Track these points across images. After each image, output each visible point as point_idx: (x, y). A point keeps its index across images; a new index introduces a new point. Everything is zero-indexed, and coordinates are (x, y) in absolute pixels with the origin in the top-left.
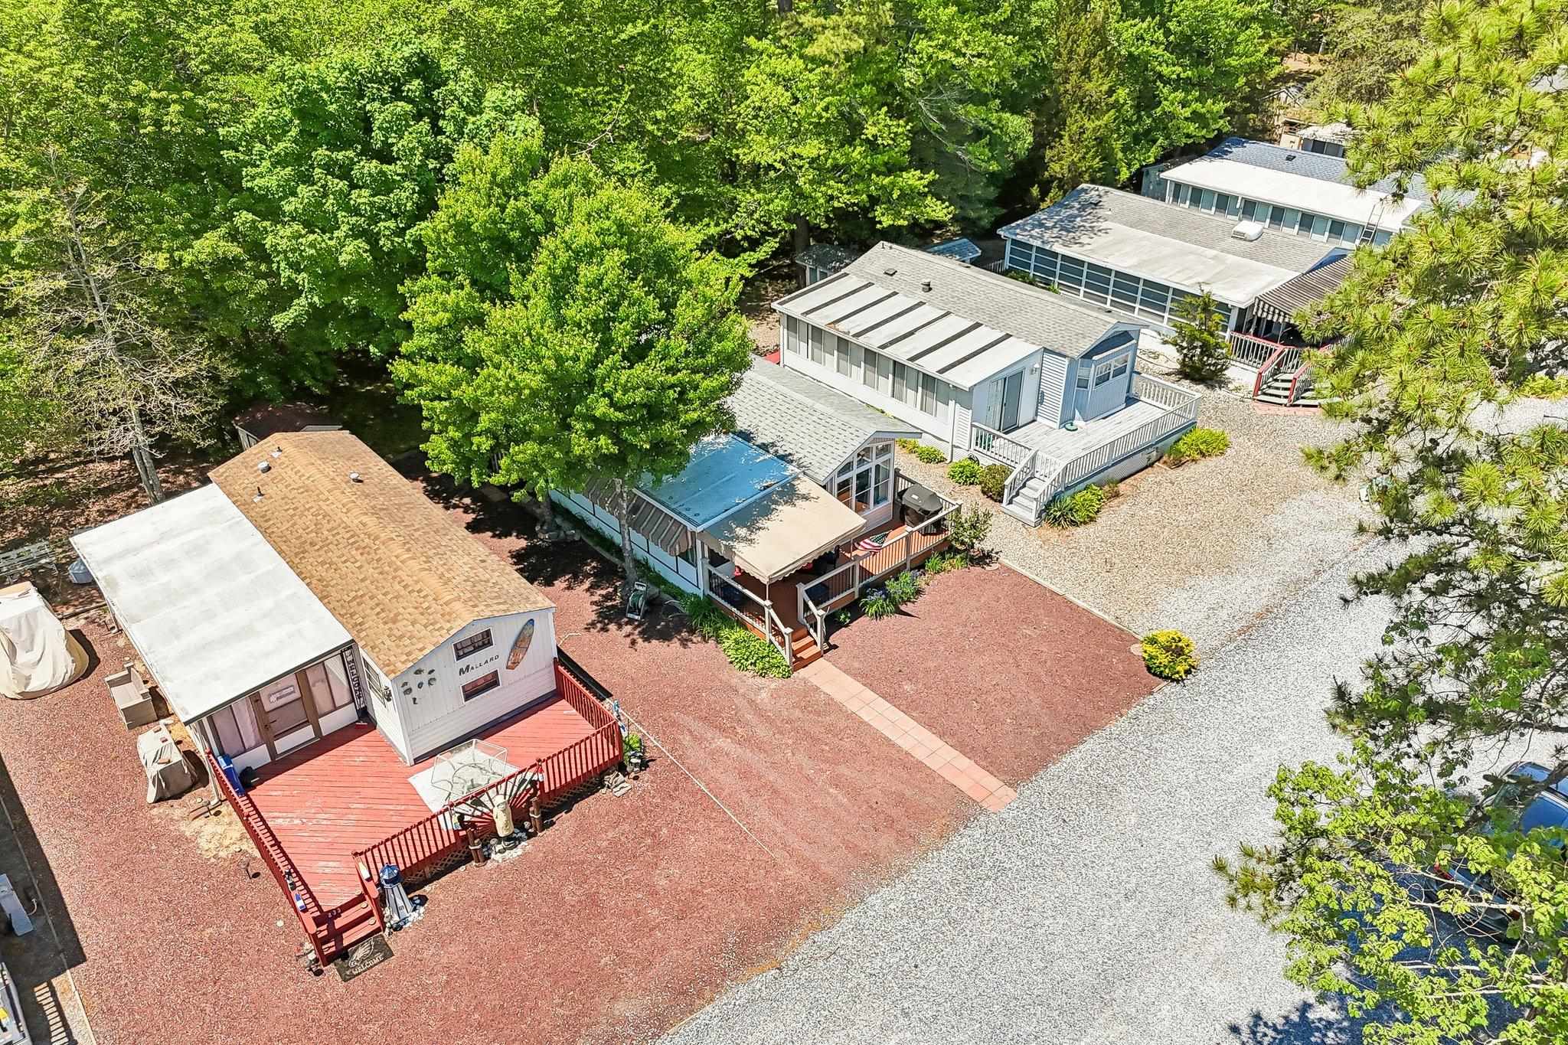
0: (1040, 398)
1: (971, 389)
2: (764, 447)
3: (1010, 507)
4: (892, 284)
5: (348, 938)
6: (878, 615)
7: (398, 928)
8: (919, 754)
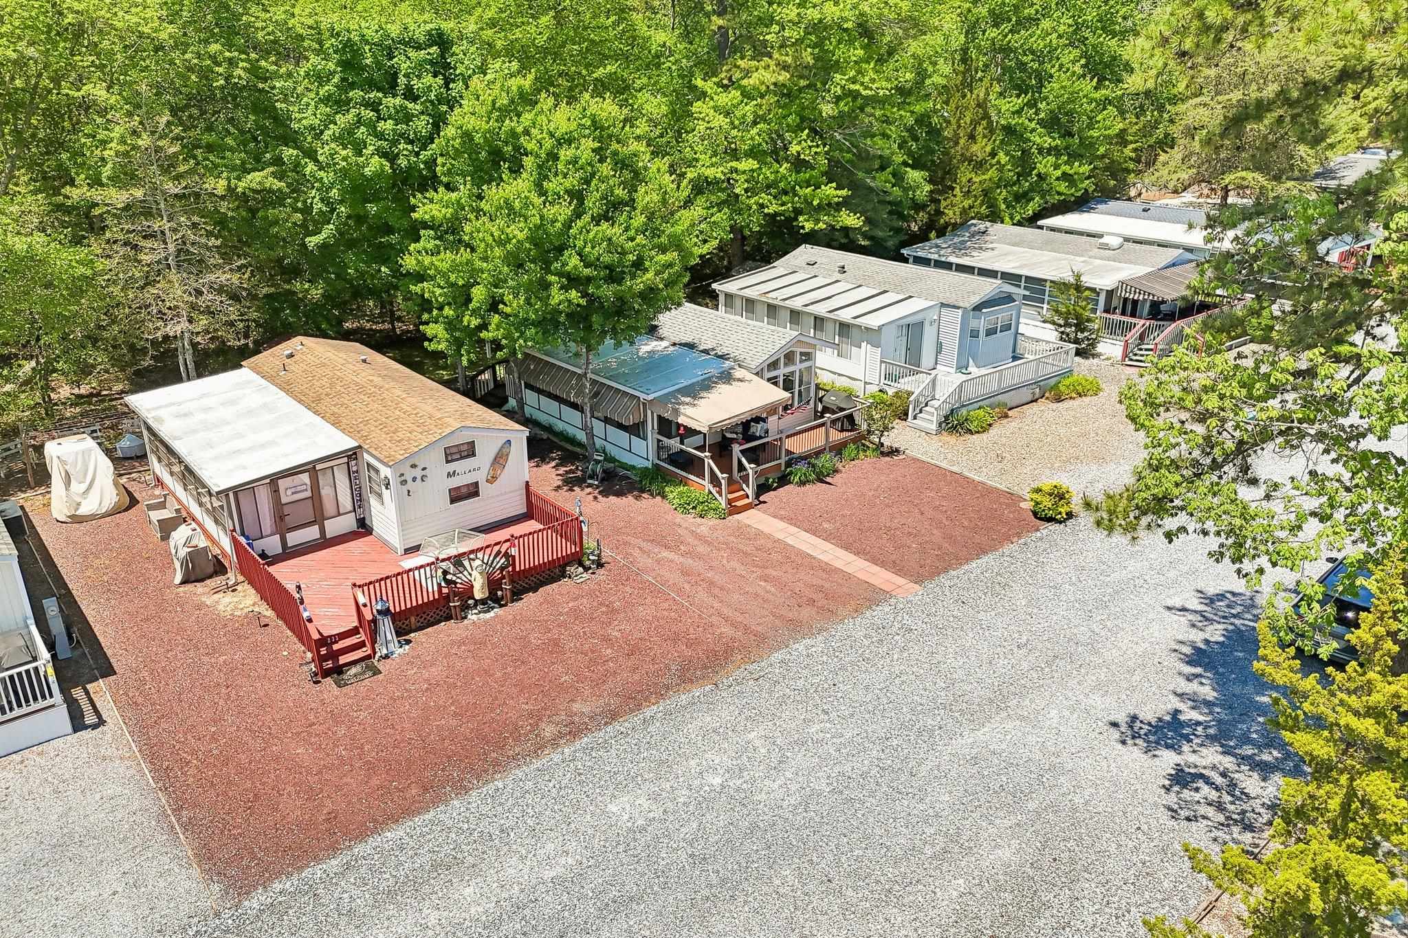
0: (939, 348)
1: (880, 327)
2: (706, 352)
3: (915, 421)
4: (813, 271)
5: (343, 660)
6: (802, 483)
7: (386, 657)
8: (838, 564)
